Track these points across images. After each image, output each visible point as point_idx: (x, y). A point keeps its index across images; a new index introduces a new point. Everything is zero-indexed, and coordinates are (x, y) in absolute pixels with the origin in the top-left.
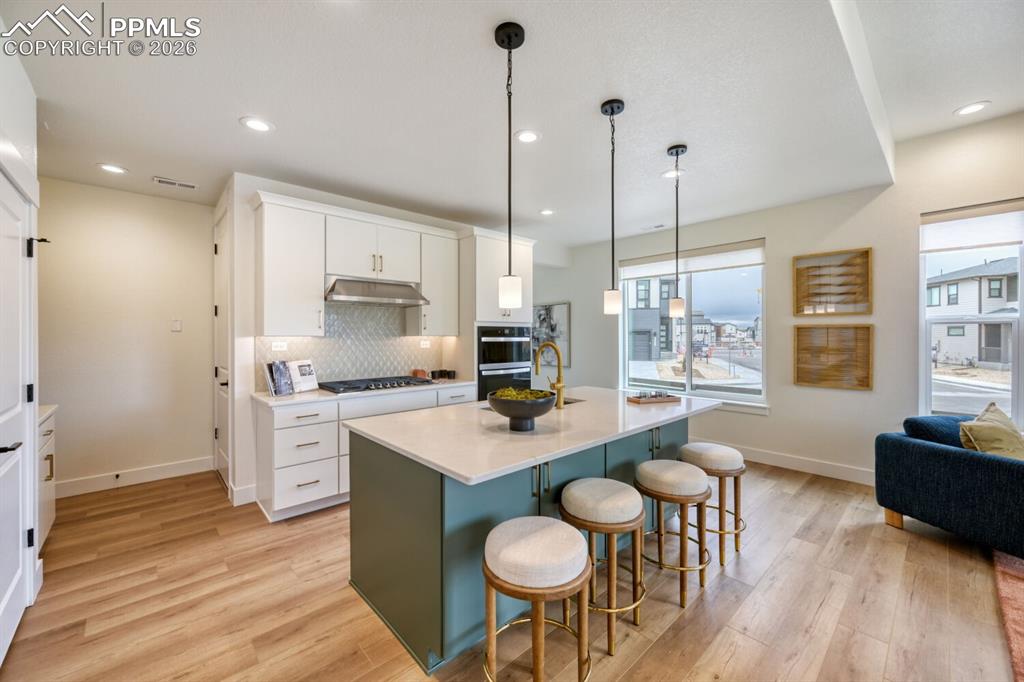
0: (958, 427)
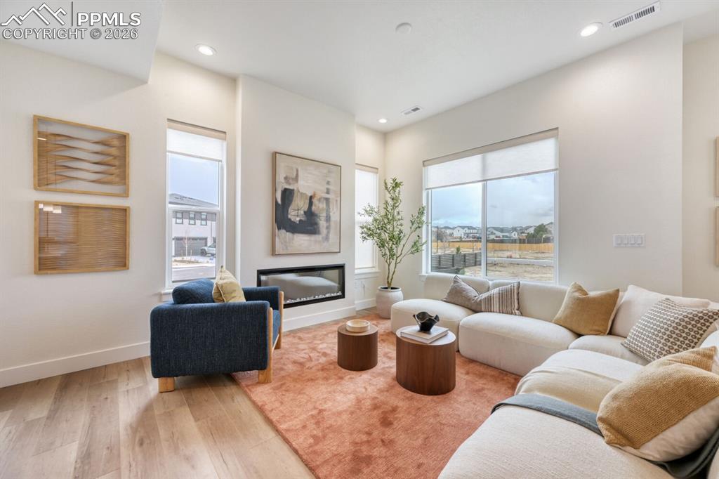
0: (211, 285)
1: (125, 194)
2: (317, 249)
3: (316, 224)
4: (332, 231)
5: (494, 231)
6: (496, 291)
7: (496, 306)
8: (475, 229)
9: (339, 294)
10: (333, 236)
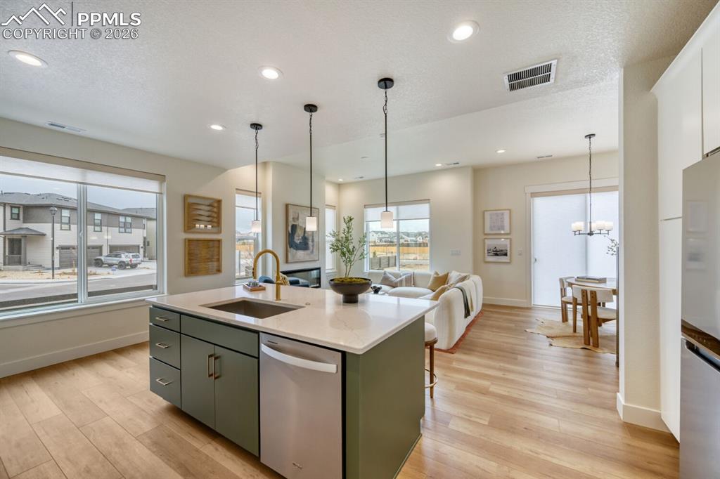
1: (219, 232)
2: (307, 258)
3: (308, 244)
4: (315, 248)
5: (404, 236)
6: (404, 277)
7: (404, 283)
8: (386, 233)
9: (318, 285)
10: (315, 251)
